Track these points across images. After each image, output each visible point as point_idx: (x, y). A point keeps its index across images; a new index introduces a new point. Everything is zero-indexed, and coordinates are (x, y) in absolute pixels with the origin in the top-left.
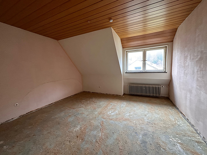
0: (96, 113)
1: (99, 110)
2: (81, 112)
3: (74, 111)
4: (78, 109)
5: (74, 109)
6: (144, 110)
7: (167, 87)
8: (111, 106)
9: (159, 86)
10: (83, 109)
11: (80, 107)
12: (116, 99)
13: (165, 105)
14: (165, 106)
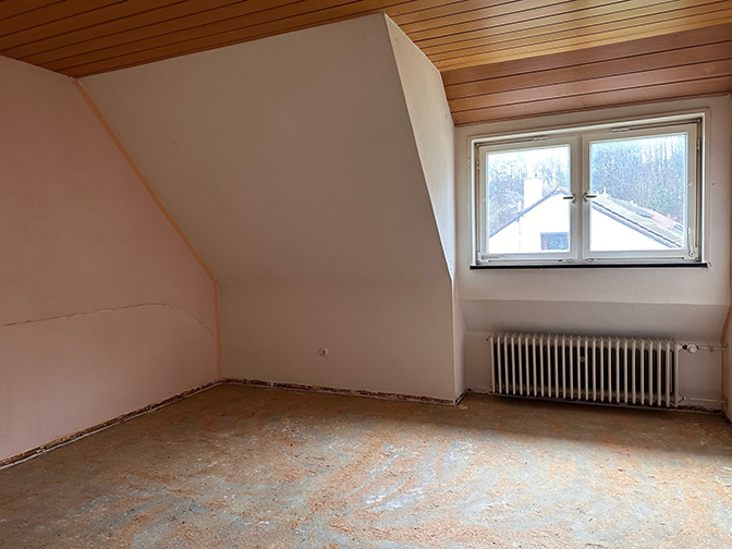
0: (298, 502)
1: (315, 485)
2: (209, 498)
3: (164, 492)
4: (192, 481)
5: (165, 480)
6: (579, 481)
7: (711, 349)
8: (389, 461)
9: (668, 347)
10: (222, 480)
11: (205, 472)
12: (421, 421)
13: (701, 451)
14: (698, 461)
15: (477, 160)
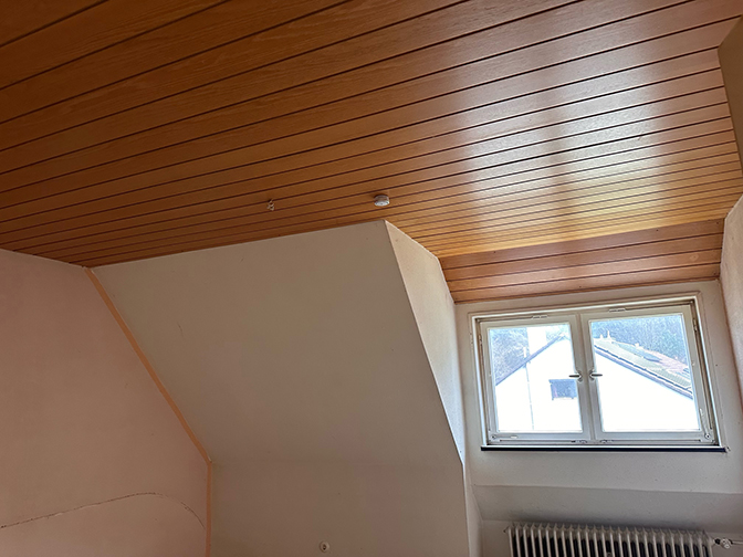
15: (479, 335)
